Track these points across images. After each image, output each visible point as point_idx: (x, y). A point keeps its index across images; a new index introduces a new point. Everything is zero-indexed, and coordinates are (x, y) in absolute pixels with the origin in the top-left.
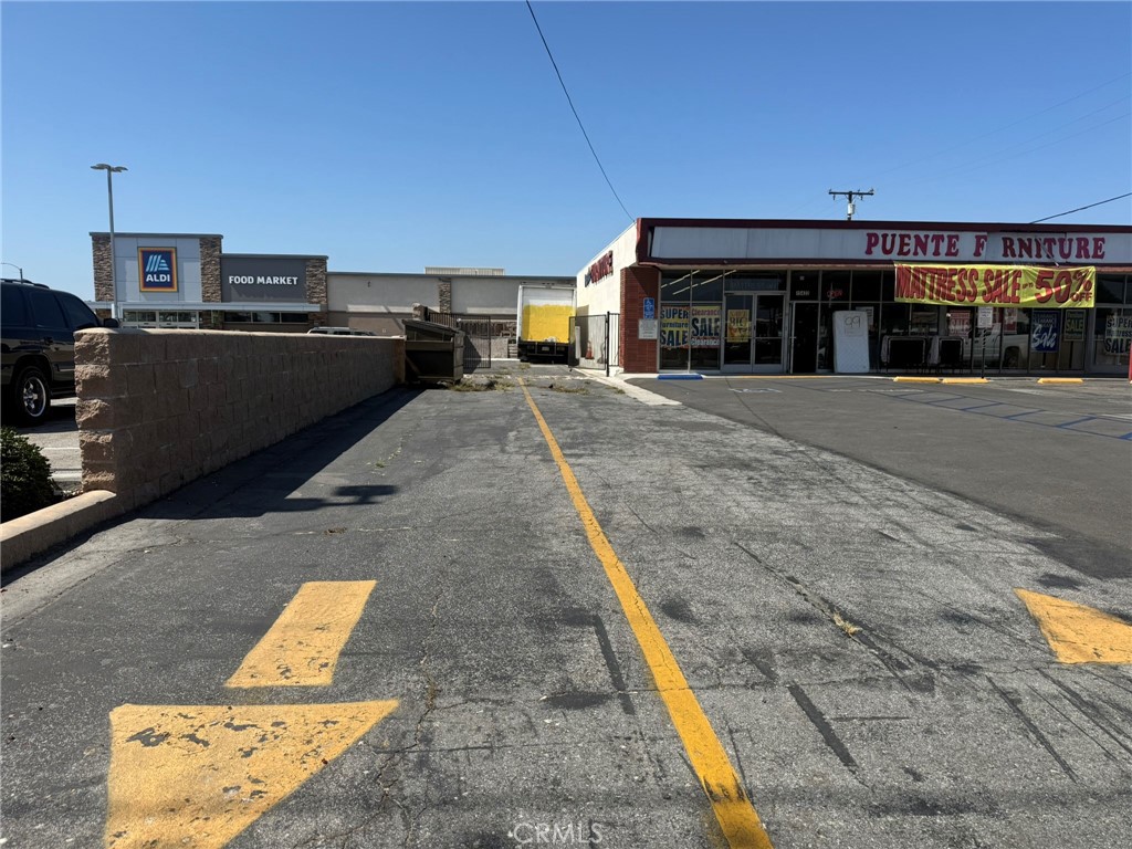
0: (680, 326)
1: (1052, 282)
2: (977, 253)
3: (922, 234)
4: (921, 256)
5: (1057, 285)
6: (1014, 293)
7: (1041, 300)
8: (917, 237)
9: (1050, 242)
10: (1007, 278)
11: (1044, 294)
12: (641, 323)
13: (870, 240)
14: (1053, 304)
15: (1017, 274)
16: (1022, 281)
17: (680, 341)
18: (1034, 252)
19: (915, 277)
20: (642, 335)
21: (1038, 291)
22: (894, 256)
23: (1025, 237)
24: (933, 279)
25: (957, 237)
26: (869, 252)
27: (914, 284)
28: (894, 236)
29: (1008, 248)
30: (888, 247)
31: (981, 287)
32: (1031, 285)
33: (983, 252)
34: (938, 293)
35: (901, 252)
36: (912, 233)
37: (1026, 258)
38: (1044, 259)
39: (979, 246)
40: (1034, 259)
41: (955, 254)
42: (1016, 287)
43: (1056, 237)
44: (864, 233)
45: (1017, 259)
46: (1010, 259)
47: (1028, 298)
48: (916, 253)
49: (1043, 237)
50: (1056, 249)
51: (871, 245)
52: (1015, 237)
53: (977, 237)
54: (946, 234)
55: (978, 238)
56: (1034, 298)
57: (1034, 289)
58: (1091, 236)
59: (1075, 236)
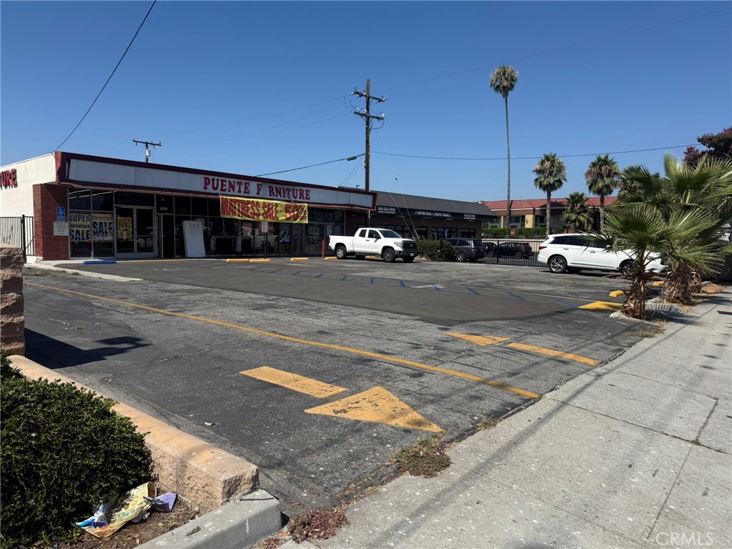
0: (84, 226)
1: (291, 210)
2: (258, 193)
3: (232, 180)
4: (232, 193)
5: (293, 212)
6: (276, 215)
7: (288, 219)
8: (229, 181)
9: (288, 190)
10: (272, 207)
11: (288, 216)
12: (55, 224)
13: (206, 181)
14: (291, 221)
15: (277, 205)
16: (279, 209)
17: (85, 237)
18: (282, 195)
19: (231, 204)
20: (56, 233)
21: (286, 214)
22: (218, 191)
23: (278, 186)
24: (239, 205)
25: (248, 184)
26: (205, 188)
27: (230, 208)
28: (218, 180)
29: (271, 191)
30: (215, 186)
31: (262, 211)
32: (283, 211)
33: (261, 193)
34: (242, 213)
35: (222, 190)
36: (227, 179)
37: (279, 197)
38: (287, 198)
39: (259, 189)
40: (283, 198)
41: (248, 193)
42: (277, 212)
43: (291, 187)
44: (202, 177)
45: (275, 197)
46: (272, 197)
47: (282, 218)
48: (229, 191)
49: (286, 187)
50: (291, 193)
51: (206, 184)
52: (274, 186)
54: (243, 181)
55: (258, 185)
56: (284, 218)
57: (284, 213)
58: (304, 189)
59: (298, 188)
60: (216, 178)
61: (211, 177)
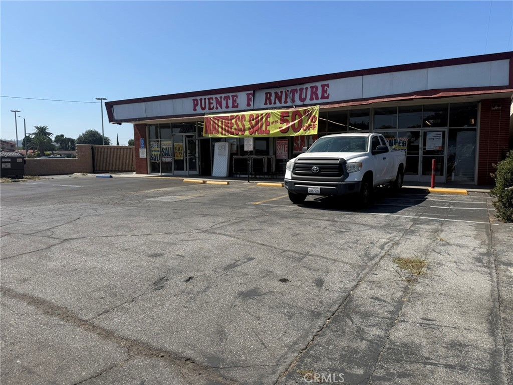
0: (158, 151)
1: (289, 119)
2: (249, 105)
5: (293, 120)
6: (266, 128)
7: (283, 131)
9: (294, 91)
10: (262, 119)
11: (284, 128)
12: (140, 150)
14: (291, 133)
15: (268, 115)
16: (271, 120)
18: (283, 100)
20: (141, 156)
21: (281, 125)
22: (207, 110)
23: (279, 90)
24: (222, 122)
25: (237, 96)
26: (195, 110)
27: (213, 126)
28: (205, 99)
29: (268, 99)
30: (203, 106)
31: (247, 125)
32: (277, 122)
33: (251, 103)
34: (225, 130)
35: (210, 109)
36: (214, 96)
37: (278, 104)
38: (289, 104)
39: (249, 100)
40: (283, 104)
41: (237, 106)
42: (268, 124)
43: (298, 87)
44: (191, 100)
45: (272, 105)
46: (268, 106)
47: (274, 130)
48: (217, 108)
49: (290, 88)
50: (297, 96)
51: (195, 106)
52: (273, 91)
53: (247, 94)
56: (278, 130)
57: (279, 125)
58: (319, 84)
59: (309, 85)
60: (203, 97)
61: (198, 98)
